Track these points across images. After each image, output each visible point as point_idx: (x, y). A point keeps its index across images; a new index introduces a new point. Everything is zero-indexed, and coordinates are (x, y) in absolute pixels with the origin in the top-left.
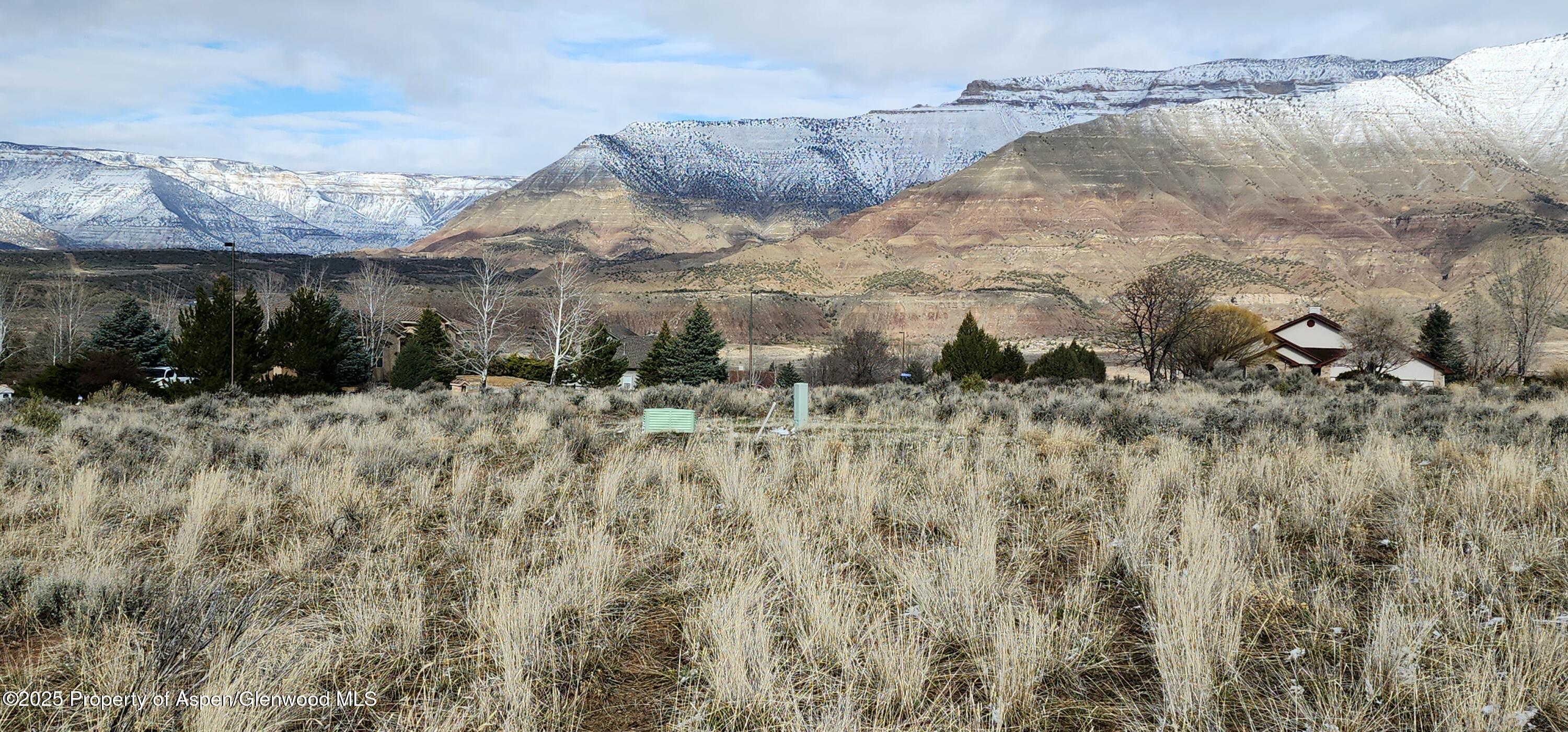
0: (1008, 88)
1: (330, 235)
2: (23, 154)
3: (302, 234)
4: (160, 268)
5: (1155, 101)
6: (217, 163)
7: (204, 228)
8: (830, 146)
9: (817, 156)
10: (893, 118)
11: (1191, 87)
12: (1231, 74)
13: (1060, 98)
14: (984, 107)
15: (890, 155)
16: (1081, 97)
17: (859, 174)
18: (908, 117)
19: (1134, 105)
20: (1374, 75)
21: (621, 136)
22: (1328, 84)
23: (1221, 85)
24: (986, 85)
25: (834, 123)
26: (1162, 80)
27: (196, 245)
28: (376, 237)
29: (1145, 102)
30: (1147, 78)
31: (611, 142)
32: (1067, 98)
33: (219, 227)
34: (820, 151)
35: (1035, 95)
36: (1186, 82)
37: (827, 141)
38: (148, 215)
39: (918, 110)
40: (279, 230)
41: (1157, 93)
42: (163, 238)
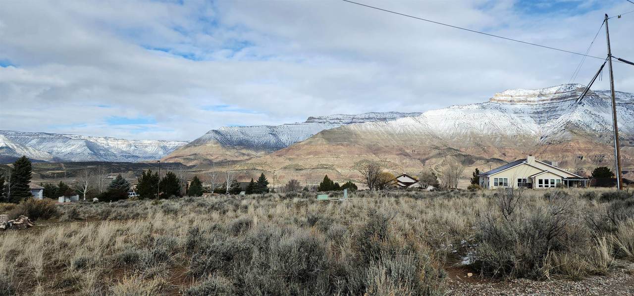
0: (318, 119)
1: (137, 157)
2: (48, 136)
3: (129, 157)
5: (354, 122)
7: (101, 156)
8: (274, 133)
9: (271, 135)
10: (290, 126)
12: (371, 116)
13: (331, 121)
14: (312, 123)
15: (289, 135)
16: (336, 121)
17: (282, 140)
18: (294, 125)
19: (349, 123)
20: (405, 116)
21: (219, 130)
22: (394, 119)
23: (369, 118)
24: (313, 118)
25: (275, 127)
26: (355, 117)
27: (98, 160)
28: (150, 157)
29: (351, 123)
30: (352, 117)
31: (216, 132)
32: (333, 121)
33: (105, 155)
35: (325, 120)
36: (361, 118)
37: (273, 131)
38: (84, 152)
39: (296, 124)
40: (123, 156)
41: (354, 120)
42: (89, 159)
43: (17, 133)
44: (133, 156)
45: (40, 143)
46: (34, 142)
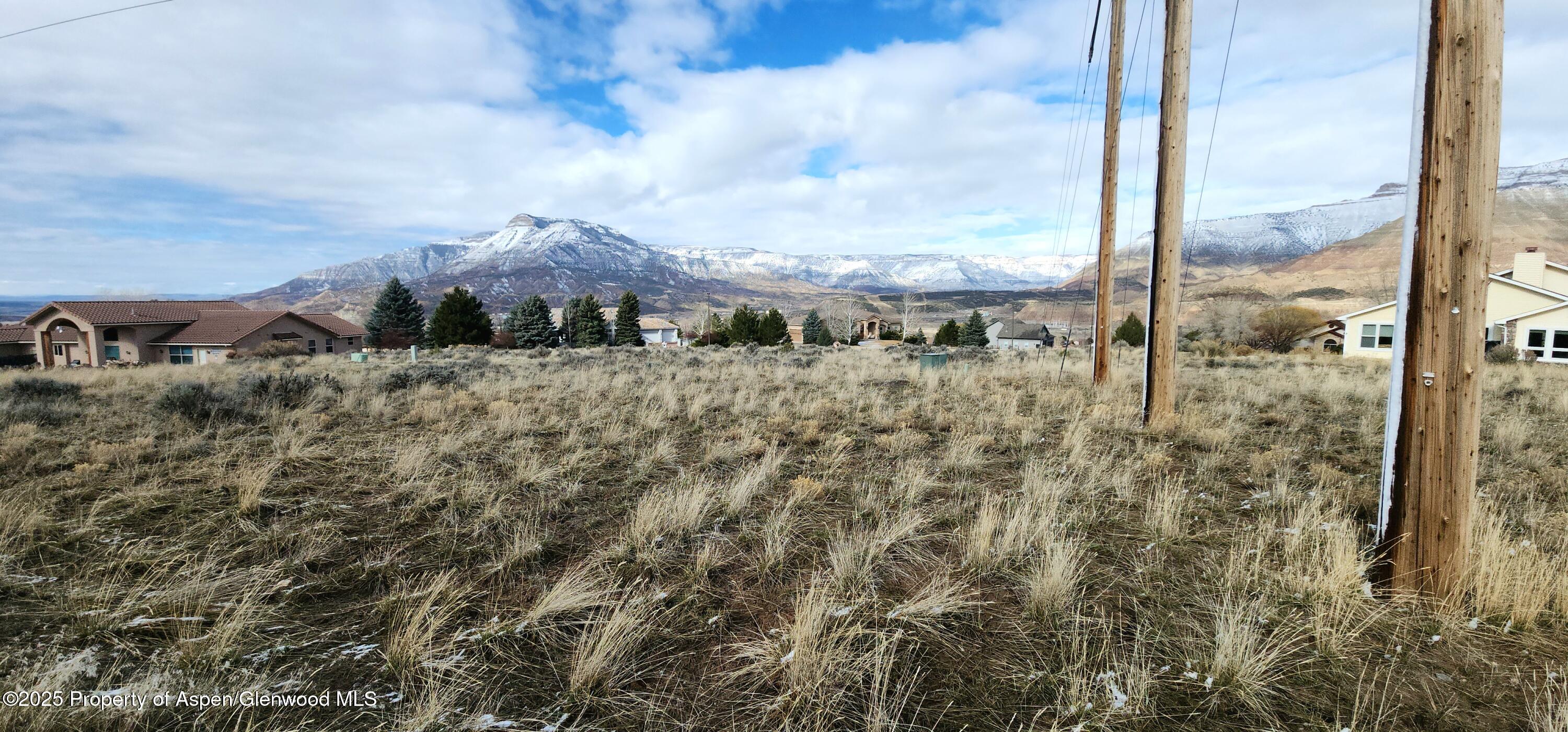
1: (1027, 282)
2: (914, 258)
3: (1015, 282)
4: (955, 298)
5: (1524, 184)
6: (983, 256)
8: (1284, 226)
9: (1275, 232)
10: (1327, 209)
11: (1551, 174)
14: (1391, 197)
15: (1323, 228)
17: (1302, 239)
18: (1337, 207)
19: (1507, 187)
24: (1394, 185)
25: (1288, 214)
26: (1529, 171)
27: (974, 289)
28: (1046, 282)
30: (1517, 171)
33: (983, 281)
34: (1278, 229)
36: (1548, 171)
37: (1282, 223)
39: (1344, 202)
40: (1006, 281)
41: (1525, 179)
42: (962, 288)
43: (880, 257)
44: (1021, 282)
45: (905, 268)
46: (898, 267)
